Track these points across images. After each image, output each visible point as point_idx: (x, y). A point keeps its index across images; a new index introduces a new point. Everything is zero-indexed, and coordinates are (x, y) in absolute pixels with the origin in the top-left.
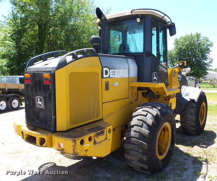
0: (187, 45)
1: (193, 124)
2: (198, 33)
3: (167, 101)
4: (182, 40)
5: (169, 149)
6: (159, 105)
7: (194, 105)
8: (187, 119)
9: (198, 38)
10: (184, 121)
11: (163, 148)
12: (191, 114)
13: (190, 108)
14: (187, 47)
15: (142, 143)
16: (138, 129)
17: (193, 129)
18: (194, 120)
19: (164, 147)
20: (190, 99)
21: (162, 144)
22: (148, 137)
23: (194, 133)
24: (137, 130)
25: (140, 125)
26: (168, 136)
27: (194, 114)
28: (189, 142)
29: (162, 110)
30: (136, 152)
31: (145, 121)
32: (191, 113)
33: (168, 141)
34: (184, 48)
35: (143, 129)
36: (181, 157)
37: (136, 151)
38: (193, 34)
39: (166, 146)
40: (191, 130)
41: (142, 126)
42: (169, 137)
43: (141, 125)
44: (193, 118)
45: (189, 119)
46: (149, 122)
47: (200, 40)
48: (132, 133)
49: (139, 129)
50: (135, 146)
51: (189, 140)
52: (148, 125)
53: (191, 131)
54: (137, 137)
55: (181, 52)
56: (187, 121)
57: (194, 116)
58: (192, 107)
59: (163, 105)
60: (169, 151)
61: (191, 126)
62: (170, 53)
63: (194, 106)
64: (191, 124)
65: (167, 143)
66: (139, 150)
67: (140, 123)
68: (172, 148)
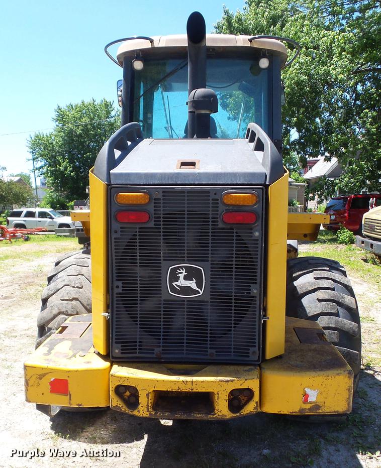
0: (86, 125)
2: (108, 101)
4: (72, 113)
9: (108, 113)
14: (86, 130)
16: (333, 322)
24: (330, 326)
25: (333, 311)
34: (79, 132)
35: (341, 320)
38: (98, 102)
41: (337, 315)
47: (112, 117)
49: (336, 322)
52: (348, 309)
54: (336, 340)
55: (73, 140)
62: (48, 141)
67: (332, 307)
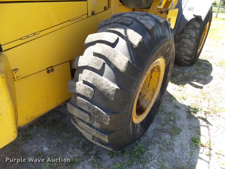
1: (189, 52)
3: (164, 14)
5: (156, 99)
6: (149, 19)
7: (198, 25)
8: (183, 45)
10: (178, 47)
11: (146, 98)
12: (191, 38)
13: (190, 30)
15: (98, 111)
17: (188, 58)
18: (192, 47)
19: (148, 96)
20: (194, 15)
21: (145, 91)
22: (112, 100)
23: (188, 63)
26: (157, 79)
27: (195, 38)
28: (181, 76)
29: (155, 33)
30: (88, 127)
31: (109, 59)
32: (191, 36)
33: (156, 88)
35: (102, 80)
36: (170, 102)
37: (88, 124)
39: (153, 95)
40: (185, 59)
41: (101, 72)
42: (158, 81)
43: (98, 68)
44: (192, 44)
45: (187, 45)
46: (120, 62)
48: (80, 87)
49: (94, 80)
50: (84, 114)
51: (180, 73)
52: (115, 69)
53: (184, 61)
56: (182, 48)
57: (193, 42)
58: (194, 28)
59: (158, 18)
60: (155, 103)
61: (187, 55)
63: (197, 27)
64: (187, 53)
65: (154, 90)
66: (93, 123)
67: (97, 63)
68: (160, 98)
